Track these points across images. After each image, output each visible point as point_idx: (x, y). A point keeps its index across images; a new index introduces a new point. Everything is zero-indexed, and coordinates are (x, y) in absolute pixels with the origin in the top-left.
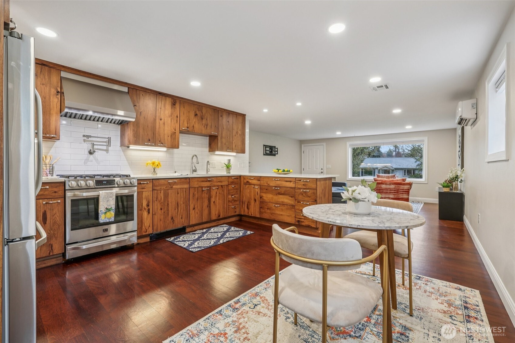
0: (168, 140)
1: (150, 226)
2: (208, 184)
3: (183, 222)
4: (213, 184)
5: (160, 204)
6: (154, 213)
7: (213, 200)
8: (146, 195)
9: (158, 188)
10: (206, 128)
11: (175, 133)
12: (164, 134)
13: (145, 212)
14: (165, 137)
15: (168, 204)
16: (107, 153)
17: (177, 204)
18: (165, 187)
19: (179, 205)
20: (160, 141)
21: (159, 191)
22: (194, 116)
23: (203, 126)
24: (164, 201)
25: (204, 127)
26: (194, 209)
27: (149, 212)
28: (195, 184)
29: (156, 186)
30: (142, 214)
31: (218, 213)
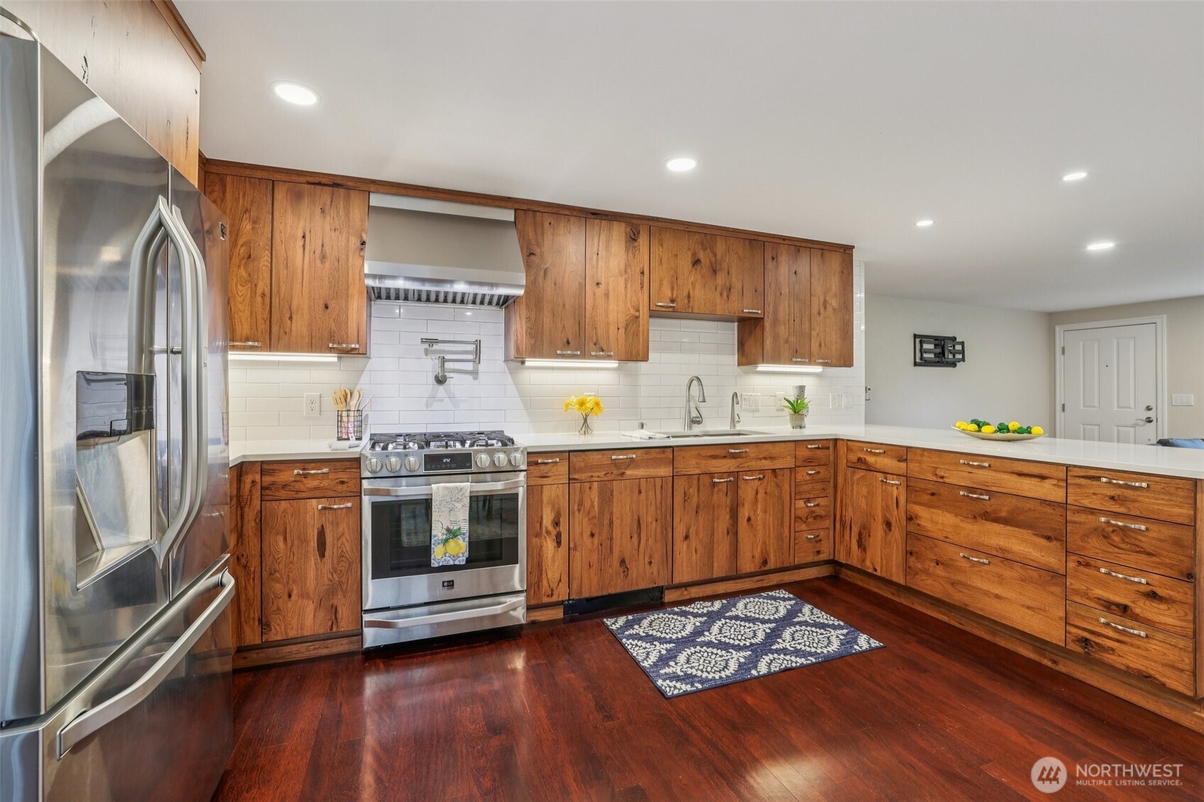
0: (617, 339)
1: (560, 581)
2: (729, 465)
3: (652, 573)
4: (746, 465)
5: (589, 520)
6: (572, 546)
7: (745, 512)
8: (551, 496)
9: (583, 476)
10: (728, 297)
11: (637, 317)
12: (608, 324)
13: (548, 540)
14: (611, 331)
15: (611, 523)
16: (475, 379)
17: (636, 523)
18: (604, 473)
19: (643, 526)
20: (595, 344)
21: (587, 485)
22: (691, 266)
23: (718, 293)
24: (601, 512)
25: (721, 294)
26: (687, 537)
27: (560, 542)
28: (692, 466)
29: (581, 470)
30: (541, 546)
31: (762, 552)
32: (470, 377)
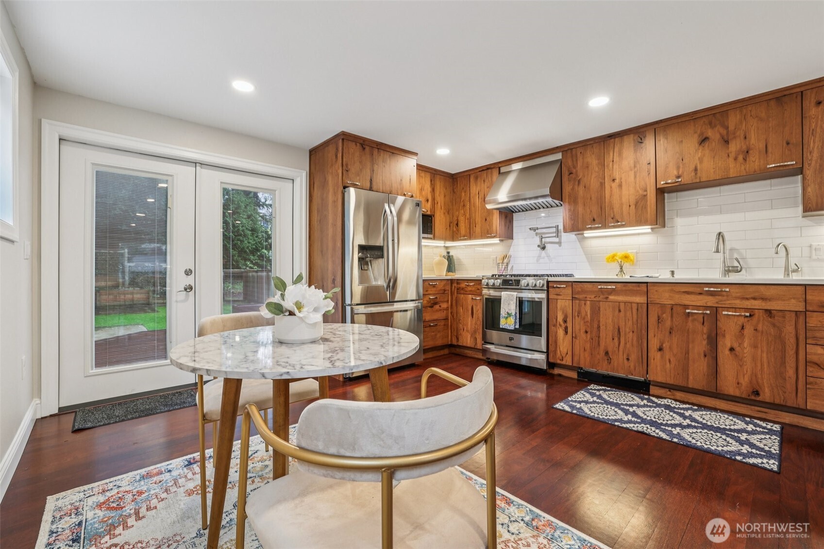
0: (629, 213)
1: (567, 353)
2: (710, 301)
3: (630, 366)
4: (729, 302)
5: (584, 322)
6: (574, 335)
7: (726, 342)
8: (562, 306)
9: (581, 296)
10: (745, 159)
11: (645, 196)
13: (560, 329)
14: (624, 209)
15: (599, 327)
16: (560, 246)
17: (617, 330)
18: (594, 296)
19: (622, 334)
20: (612, 219)
21: (583, 302)
22: (697, 145)
23: (731, 159)
24: (592, 320)
26: (660, 349)
27: (567, 332)
28: (666, 298)
29: (578, 293)
30: (557, 332)
31: (751, 382)
32: (557, 246)
